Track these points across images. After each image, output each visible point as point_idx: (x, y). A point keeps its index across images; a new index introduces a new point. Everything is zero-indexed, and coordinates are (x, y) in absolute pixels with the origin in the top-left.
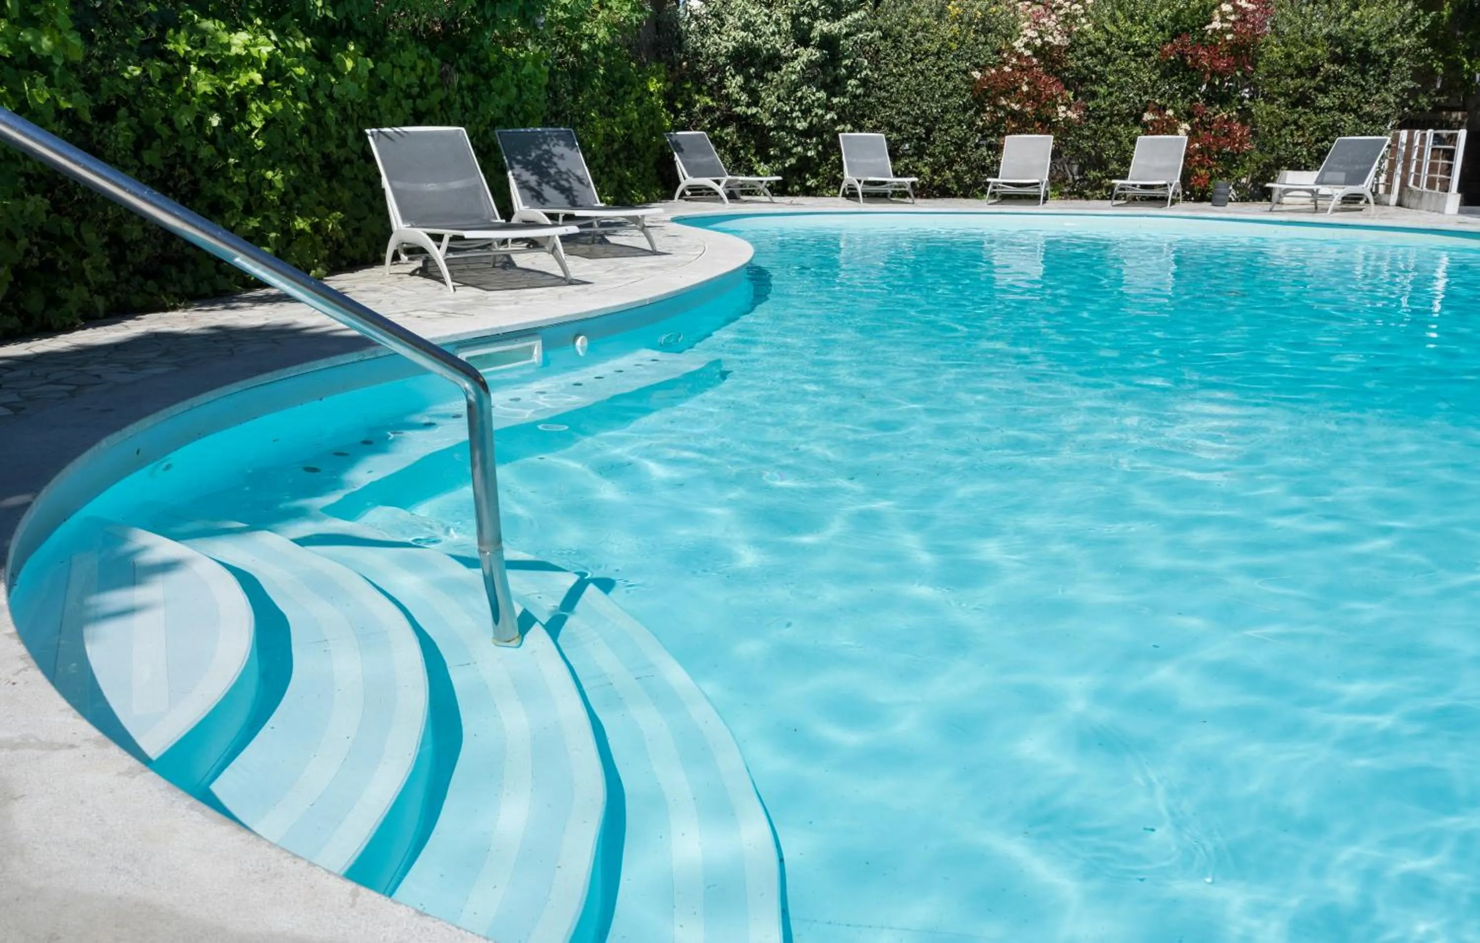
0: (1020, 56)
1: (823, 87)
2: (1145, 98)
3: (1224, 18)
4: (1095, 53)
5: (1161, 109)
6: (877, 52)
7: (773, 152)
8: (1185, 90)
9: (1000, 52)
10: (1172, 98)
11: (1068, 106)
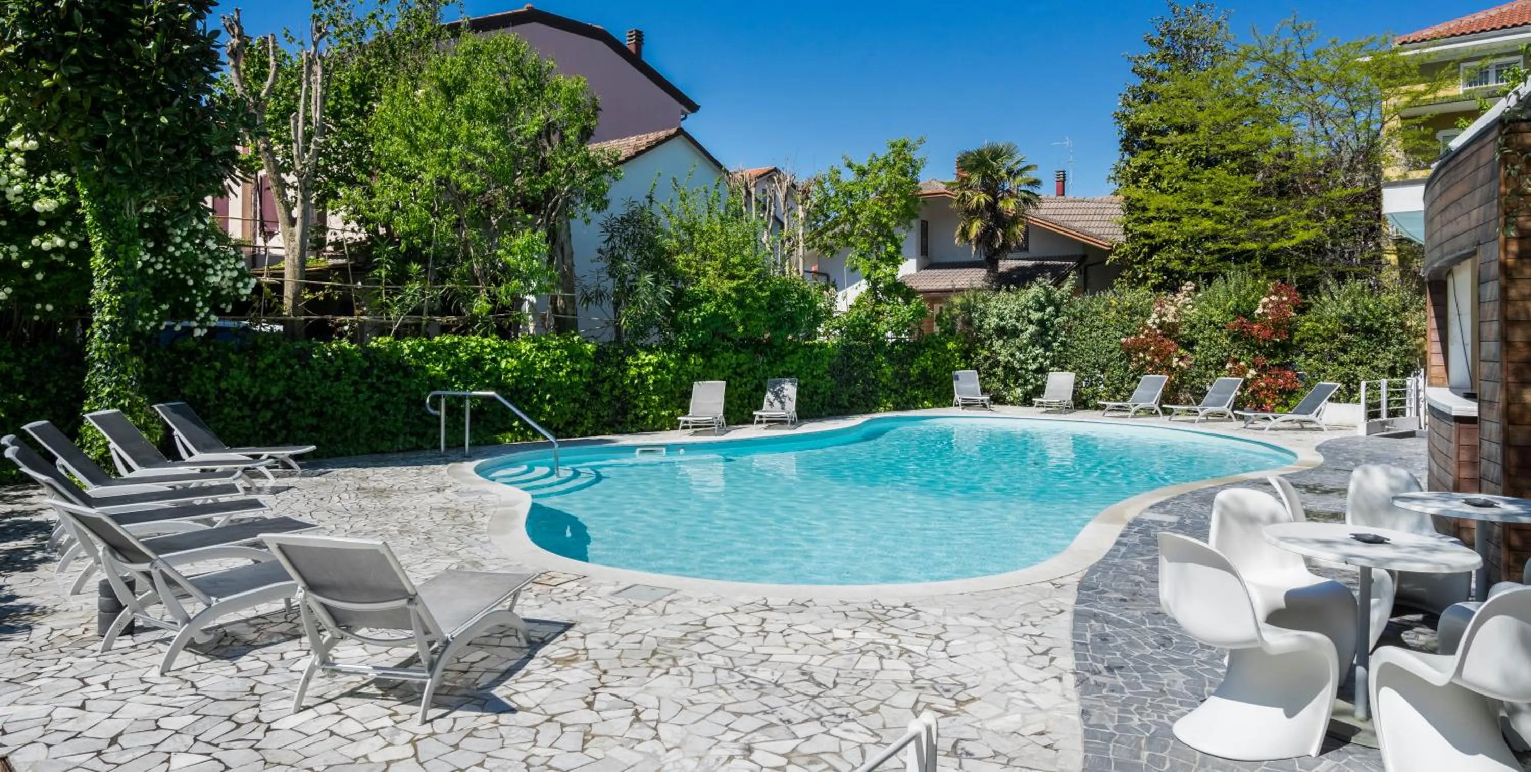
0: (1150, 329)
1: (1042, 346)
2: (1225, 354)
3: (1264, 305)
4: (1193, 327)
5: (1236, 361)
6: (1071, 327)
7: (1021, 381)
8: (1249, 350)
9: (1139, 327)
10: (1242, 354)
11: (1182, 358)
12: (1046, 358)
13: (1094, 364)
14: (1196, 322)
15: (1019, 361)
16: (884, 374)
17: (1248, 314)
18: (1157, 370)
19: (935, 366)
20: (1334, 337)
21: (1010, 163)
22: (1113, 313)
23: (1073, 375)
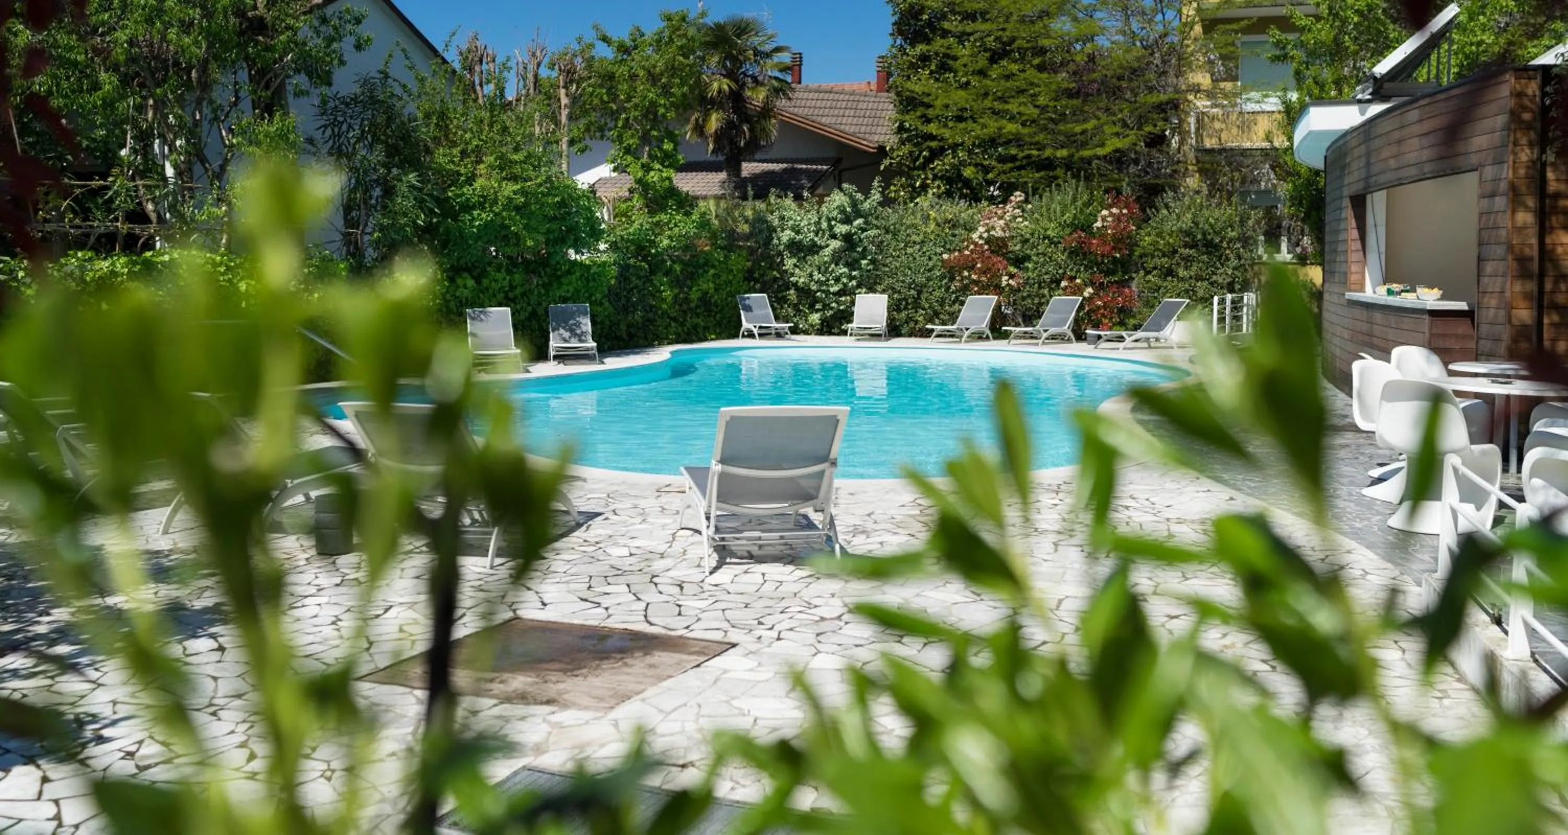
0: (976, 244)
2: (1061, 271)
3: (1104, 219)
4: (1025, 241)
5: (1072, 279)
6: (882, 242)
7: (818, 306)
8: (1086, 266)
9: (963, 241)
10: (1078, 271)
11: (1012, 276)
12: (851, 278)
13: (910, 284)
14: (1028, 236)
15: (818, 282)
16: (664, 300)
17: (1087, 227)
18: (983, 290)
19: (716, 290)
20: (1175, 252)
21: (756, 40)
22: (932, 226)
23: (885, 297)
